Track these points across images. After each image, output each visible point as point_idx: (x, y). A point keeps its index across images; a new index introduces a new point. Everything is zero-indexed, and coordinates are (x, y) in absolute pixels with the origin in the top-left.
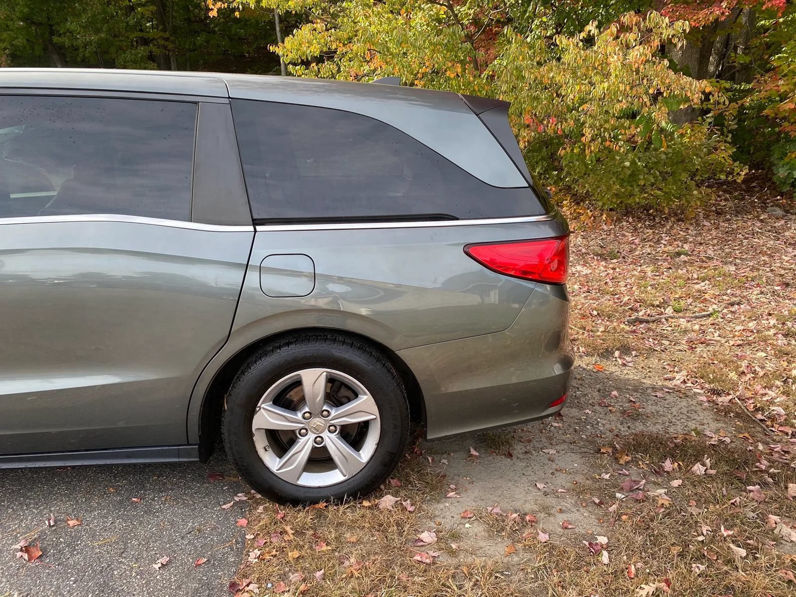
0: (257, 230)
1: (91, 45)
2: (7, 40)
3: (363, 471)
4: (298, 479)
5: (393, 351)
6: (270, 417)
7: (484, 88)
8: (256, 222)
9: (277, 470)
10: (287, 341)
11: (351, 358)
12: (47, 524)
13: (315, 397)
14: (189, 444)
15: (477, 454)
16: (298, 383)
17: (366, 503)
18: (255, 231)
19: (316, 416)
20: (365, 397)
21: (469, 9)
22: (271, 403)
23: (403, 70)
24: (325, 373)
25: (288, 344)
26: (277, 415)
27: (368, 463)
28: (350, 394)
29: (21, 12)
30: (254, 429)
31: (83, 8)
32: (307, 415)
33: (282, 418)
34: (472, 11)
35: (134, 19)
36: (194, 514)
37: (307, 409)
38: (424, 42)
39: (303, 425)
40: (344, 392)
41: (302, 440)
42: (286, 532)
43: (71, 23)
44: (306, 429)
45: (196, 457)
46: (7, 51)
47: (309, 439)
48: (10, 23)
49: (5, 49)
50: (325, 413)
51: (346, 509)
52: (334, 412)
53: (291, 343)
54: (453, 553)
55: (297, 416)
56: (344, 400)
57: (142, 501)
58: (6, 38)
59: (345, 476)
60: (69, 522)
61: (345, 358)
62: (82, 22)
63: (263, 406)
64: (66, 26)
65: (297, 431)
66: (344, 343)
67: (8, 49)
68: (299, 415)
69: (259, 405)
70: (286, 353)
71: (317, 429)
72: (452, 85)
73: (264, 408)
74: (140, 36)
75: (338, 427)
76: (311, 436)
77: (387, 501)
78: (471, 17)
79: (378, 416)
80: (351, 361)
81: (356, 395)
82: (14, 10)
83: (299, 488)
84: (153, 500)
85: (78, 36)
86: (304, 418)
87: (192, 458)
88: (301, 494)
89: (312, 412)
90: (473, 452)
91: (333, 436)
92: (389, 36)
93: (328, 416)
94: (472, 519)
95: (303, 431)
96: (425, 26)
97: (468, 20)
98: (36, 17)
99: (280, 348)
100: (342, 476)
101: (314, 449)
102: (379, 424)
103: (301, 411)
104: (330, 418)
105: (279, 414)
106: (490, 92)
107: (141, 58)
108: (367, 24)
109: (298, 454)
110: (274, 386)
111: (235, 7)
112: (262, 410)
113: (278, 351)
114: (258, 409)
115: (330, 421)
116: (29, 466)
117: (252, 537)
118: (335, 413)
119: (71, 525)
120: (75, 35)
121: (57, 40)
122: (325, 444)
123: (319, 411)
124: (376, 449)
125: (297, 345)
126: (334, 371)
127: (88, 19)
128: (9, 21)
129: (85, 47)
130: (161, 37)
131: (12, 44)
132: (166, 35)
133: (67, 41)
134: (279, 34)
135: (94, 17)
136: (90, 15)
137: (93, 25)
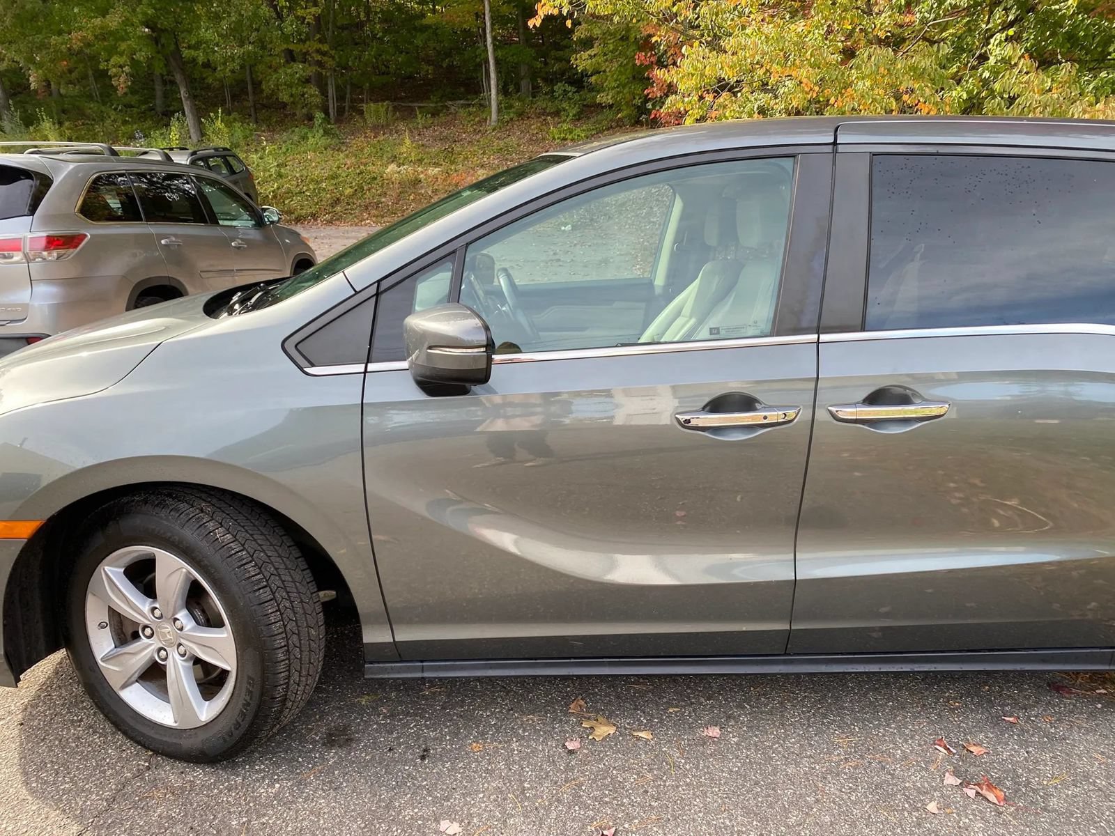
1: (233, 60)
2: (126, 52)
12: (943, 750)
29: (145, 14)
31: (223, 10)
35: (292, 25)
43: (206, 31)
46: (126, 69)
48: (130, 29)
49: (124, 65)
57: (1019, 721)
58: (124, 50)
60: (971, 749)
62: (223, 29)
64: (199, 34)
67: (128, 65)
82: (135, 11)
84: (1030, 719)
85: (216, 49)
98: (161, 21)
107: (299, 79)
119: (977, 753)
120: (211, 46)
121: (187, 53)
127: (230, 25)
128: (128, 26)
129: (225, 64)
130: (318, 51)
131: (133, 58)
132: (325, 48)
133: (201, 54)
134: (490, 48)
135: (239, 23)
136: (234, 19)
137: (237, 34)
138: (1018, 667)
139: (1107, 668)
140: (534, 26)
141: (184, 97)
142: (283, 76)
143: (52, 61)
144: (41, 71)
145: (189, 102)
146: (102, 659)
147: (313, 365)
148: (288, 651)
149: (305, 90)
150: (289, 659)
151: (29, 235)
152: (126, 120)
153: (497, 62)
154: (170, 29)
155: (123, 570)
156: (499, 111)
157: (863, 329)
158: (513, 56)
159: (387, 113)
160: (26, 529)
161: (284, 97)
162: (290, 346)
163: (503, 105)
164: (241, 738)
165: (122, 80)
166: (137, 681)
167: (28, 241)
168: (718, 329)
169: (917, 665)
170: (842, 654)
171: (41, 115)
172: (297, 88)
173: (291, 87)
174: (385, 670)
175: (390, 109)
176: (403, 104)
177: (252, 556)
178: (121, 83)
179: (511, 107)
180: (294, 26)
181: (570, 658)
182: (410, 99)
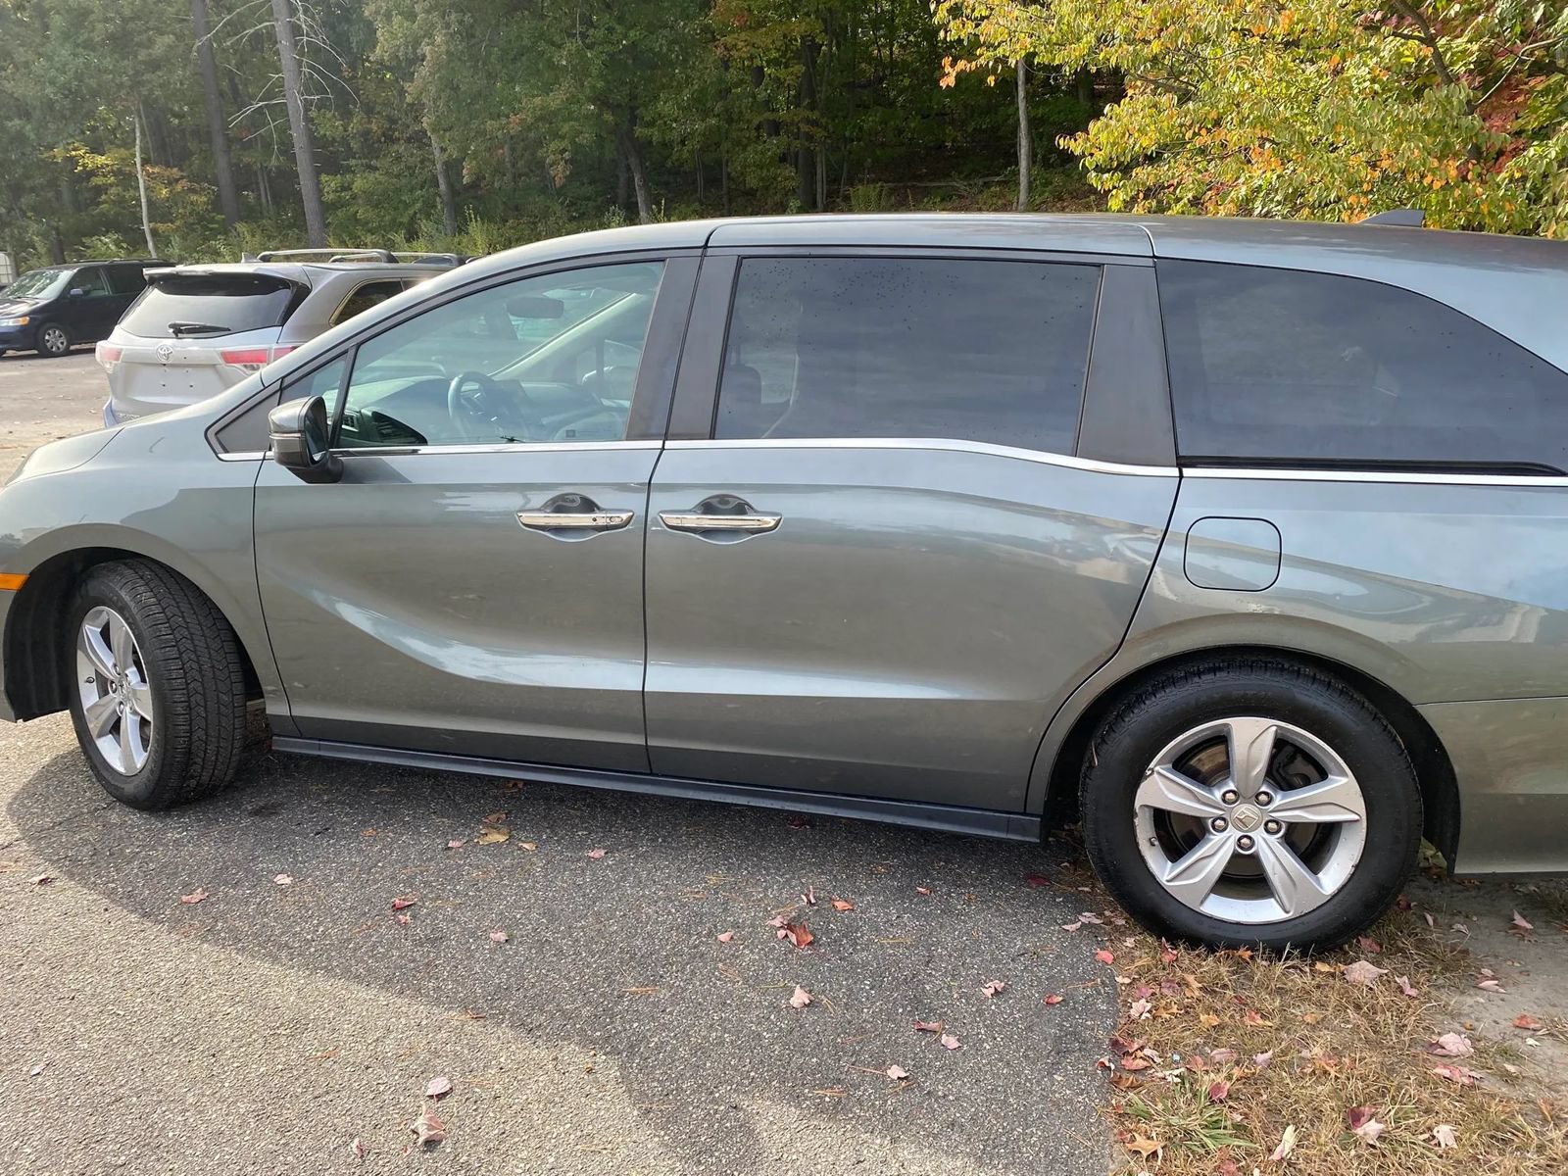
0: (1185, 475)
1: (694, 138)
2: (568, 135)
3: (1321, 909)
4: (1202, 902)
5: (1411, 705)
6: (1168, 789)
7: (1502, 209)
8: (1182, 462)
9: (1168, 881)
10: (1211, 665)
11: (1327, 708)
12: (806, 900)
13: (1249, 766)
14: (1024, 814)
15: (1529, 926)
16: (1222, 739)
17: (1321, 967)
18: (1181, 476)
19: (1247, 800)
20: (1343, 780)
21: (1470, 41)
22: (1171, 766)
23: (1333, 176)
24: (1274, 728)
25: (1214, 670)
26: (1179, 788)
27: (1334, 896)
28: (1310, 771)
29: (593, 88)
30: (1137, 804)
31: (686, 76)
32: (1230, 796)
33: (1188, 793)
34: (1475, 47)
35: (766, 90)
36: (1019, 929)
37: (1232, 786)
38: (1383, 120)
39: (1221, 812)
40: (1300, 766)
41: (1216, 838)
42: (1188, 985)
43: (665, 103)
44: (1224, 819)
45: (1033, 836)
46: (567, 155)
47: (1230, 837)
48: (574, 107)
49: (564, 151)
50: (1263, 798)
51: (1288, 968)
52: (1279, 799)
53: (1220, 669)
54: (1509, 1079)
55: (1213, 794)
56: (1297, 780)
57: (933, 894)
58: (566, 133)
59: (1287, 912)
60: (836, 904)
61: (1314, 706)
62: (683, 100)
63: (1157, 768)
64: (656, 108)
65: (1210, 821)
66: (1314, 679)
67: (569, 151)
68: (1218, 794)
69: (1151, 765)
70: (1211, 685)
71: (1242, 823)
72: (1429, 202)
73: (1159, 773)
74: (771, 118)
75: (1284, 826)
76: (1233, 834)
77: (1363, 971)
78: (1474, 58)
79: (1364, 818)
80: (1326, 712)
81: (1323, 775)
82: (582, 85)
83: (1203, 919)
84: (949, 895)
85: (674, 125)
86: (1224, 801)
87: (1028, 836)
88: (1205, 930)
89: (1242, 792)
90: (1519, 921)
91: (1273, 839)
92: (1292, 109)
93: (1268, 803)
94: (1540, 1033)
95: (1219, 823)
96: (1368, 83)
97: (1464, 65)
98: (613, 96)
99: (1199, 674)
100: (1283, 912)
101: (1235, 856)
102: (1365, 831)
103: (1219, 788)
104: (1271, 807)
105: (1184, 787)
106: (1517, 216)
107: (771, 158)
108: (1247, 86)
109: (1208, 860)
110: (1181, 738)
111: (981, 65)
112: (1155, 775)
113: (1196, 679)
114: (1149, 773)
115: (1271, 812)
116: (787, 808)
117: (1127, 981)
118: (1282, 799)
119: (839, 908)
120: (669, 122)
121: (640, 132)
122: (1257, 852)
123: (1251, 793)
124: (1353, 875)
125: (1231, 674)
126: (1291, 727)
127: (692, 95)
128: (574, 104)
129: (683, 143)
130: (808, 121)
131: (575, 142)
132: (815, 115)
133: (656, 133)
134: (1022, 105)
135: (702, 91)
136: (696, 87)
137: (700, 105)
138: (899, 821)
139: (1003, 835)
140: (948, 86)
141: (639, 185)
142: (751, 155)
143: (488, 150)
144: (474, 162)
145: (643, 192)
146: (87, 710)
147: (226, 451)
148: (189, 706)
149: (779, 171)
150: (190, 714)
151: (275, 346)
152: (572, 216)
153: (1031, 121)
154: (624, 104)
155: (99, 630)
156: (1031, 188)
157: (712, 437)
158: (1059, 113)
159: (880, 200)
160: (16, 582)
161: (752, 181)
162: (211, 433)
163: (1038, 182)
164: (157, 784)
165: (560, 168)
166: (110, 732)
167: (273, 351)
168: (574, 431)
169: (788, 804)
170: (710, 781)
171: (469, 214)
172: (768, 170)
173: (762, 168)
174: (287, 744)
175: (884, 193)
176: (919, 184)
177: (169, 619)
178: (559, 173)
179: (1048, 183)
180: (769, 91)
181: (448, 754)
182: (931, 177)
